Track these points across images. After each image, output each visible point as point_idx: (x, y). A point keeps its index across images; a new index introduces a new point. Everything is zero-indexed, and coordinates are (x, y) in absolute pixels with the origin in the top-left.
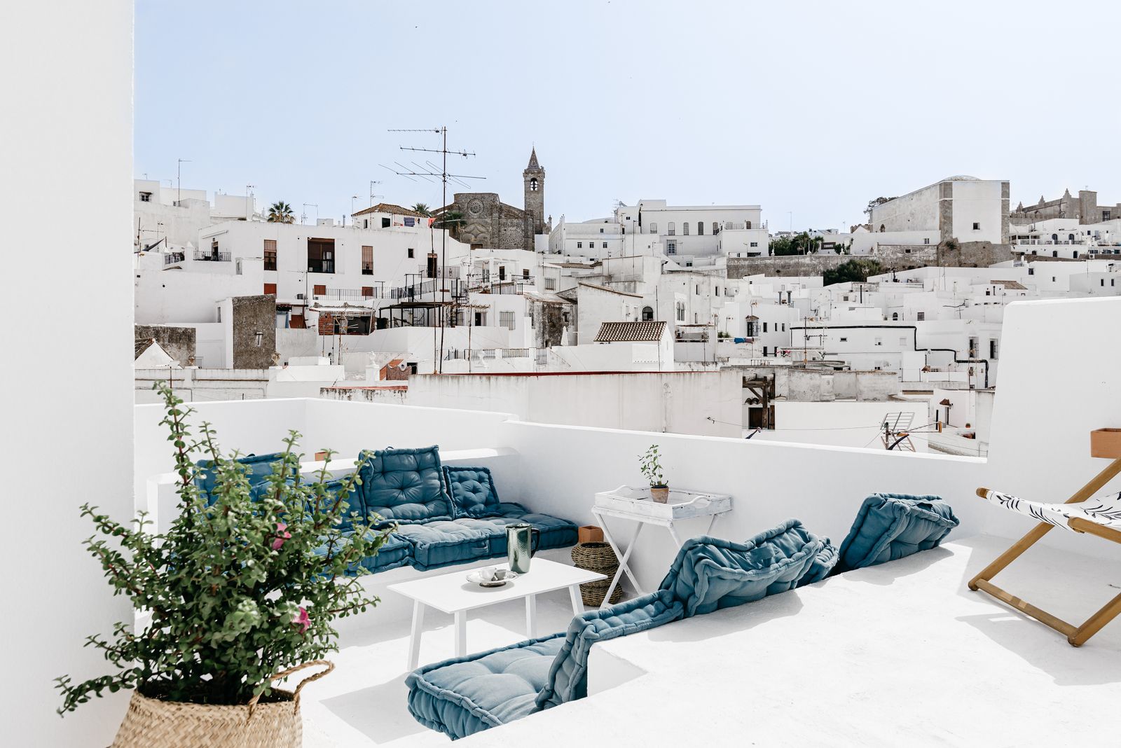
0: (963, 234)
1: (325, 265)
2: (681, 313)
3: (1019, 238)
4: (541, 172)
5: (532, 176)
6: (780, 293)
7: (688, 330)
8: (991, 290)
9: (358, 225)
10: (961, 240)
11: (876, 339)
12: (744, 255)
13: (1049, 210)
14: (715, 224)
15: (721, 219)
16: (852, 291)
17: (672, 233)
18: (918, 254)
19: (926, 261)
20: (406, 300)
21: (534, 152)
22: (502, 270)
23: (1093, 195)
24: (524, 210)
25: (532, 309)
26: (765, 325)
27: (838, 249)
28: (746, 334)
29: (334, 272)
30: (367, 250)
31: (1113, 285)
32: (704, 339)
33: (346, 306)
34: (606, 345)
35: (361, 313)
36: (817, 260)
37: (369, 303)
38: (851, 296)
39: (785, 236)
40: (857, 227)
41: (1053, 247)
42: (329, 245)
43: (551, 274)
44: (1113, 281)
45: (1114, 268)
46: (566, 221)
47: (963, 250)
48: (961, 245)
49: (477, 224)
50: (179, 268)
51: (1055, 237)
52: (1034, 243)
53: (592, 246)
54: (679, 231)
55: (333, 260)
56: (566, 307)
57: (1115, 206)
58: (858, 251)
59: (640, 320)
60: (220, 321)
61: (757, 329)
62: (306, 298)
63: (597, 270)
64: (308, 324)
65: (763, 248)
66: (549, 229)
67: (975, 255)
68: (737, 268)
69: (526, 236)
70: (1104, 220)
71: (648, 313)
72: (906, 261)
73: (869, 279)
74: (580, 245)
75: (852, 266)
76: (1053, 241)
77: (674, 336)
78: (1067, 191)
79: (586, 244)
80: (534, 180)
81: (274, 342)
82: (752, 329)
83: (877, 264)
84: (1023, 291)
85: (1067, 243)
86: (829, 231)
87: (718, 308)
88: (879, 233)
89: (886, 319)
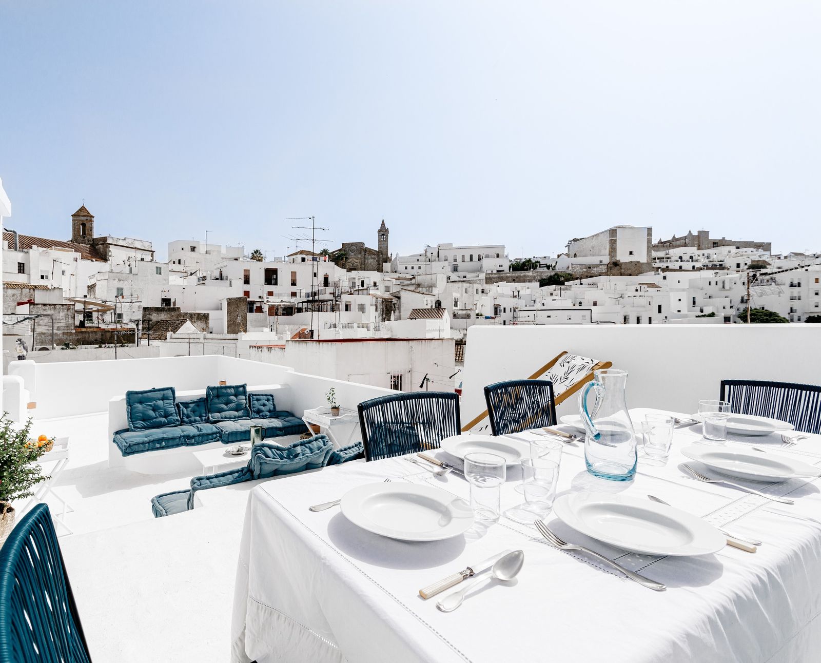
0: (622, 257)
1: (273, 281)
2: (456, 304)
3: (658, 259)
4: (387, 231)
5: (382, 233)
6: (513, 292)
7: (460, 312)
8: (639, 289)
9: (290, 261)
10: (621, 261)
11: (568, 316)
12: (495, 272)
13: (678, 243)
14: (479, 256)
15: (483, 253)
16: (555, 290)
17: (455, 260)
18: (595, 269)
19: (600, 273)
20: (311, 298)
21: (383, 221)
22: (362, 283)
23: (706, 233)
24: (378, 250)
25: (376, 302)
26: (505, 309)
27: (548, 267)
28: (494, 314)
29: (277, 285)
30: (294, 274)
31: (716, 284)
32: (468, 316)
33: (282, 301)
34: (414, 320)
35: (289, 305)
36: (536, 274)
37: (294, 300)
38: (555, 293)
39: (518, 261)
40: (561, 255)
41: (680, 264)
42: (275, 271)
43: (387, 284)
44: (716, 282)
45: (718, 275)
46: (400, 255)
47: (623, 266)
48: (622, 264)
49: (353, 259)
50: (204, 284)
51: (681, 258)
52: (667, 261)
53: (412, 268)
54: (460, 259)
55: (276, 279)
56: (395, 301)
57: (721, 239)
58: (560, 268)
59: (434, 307)
60: (221, 310)
61: (500, 311)
62: (263, 298)
63: (413, 281)
64: (264, 310)
65: (506, 267)
66: (390, 260)
67: (630, 269)
68: (490, 278)
69: (379, 264)
70: (714, 247)
71: (438, 303)
72: (589, 273)
73: (566, 283)
74: (406, 268)
75: (556, 276)
76: (680, 260)
77: (452, 315)
78: (690, 231)
79: (409, 267)
80: (383, 235)
81: (247, 319)
82: (497, 311)
83: (571, 275)
84: (658, 289)
85: (688, 261)
86: (545, 257)
87: (478, 301)
88: (573, 258)
89: (574, 305)
